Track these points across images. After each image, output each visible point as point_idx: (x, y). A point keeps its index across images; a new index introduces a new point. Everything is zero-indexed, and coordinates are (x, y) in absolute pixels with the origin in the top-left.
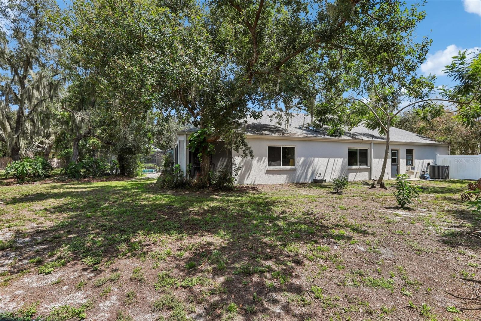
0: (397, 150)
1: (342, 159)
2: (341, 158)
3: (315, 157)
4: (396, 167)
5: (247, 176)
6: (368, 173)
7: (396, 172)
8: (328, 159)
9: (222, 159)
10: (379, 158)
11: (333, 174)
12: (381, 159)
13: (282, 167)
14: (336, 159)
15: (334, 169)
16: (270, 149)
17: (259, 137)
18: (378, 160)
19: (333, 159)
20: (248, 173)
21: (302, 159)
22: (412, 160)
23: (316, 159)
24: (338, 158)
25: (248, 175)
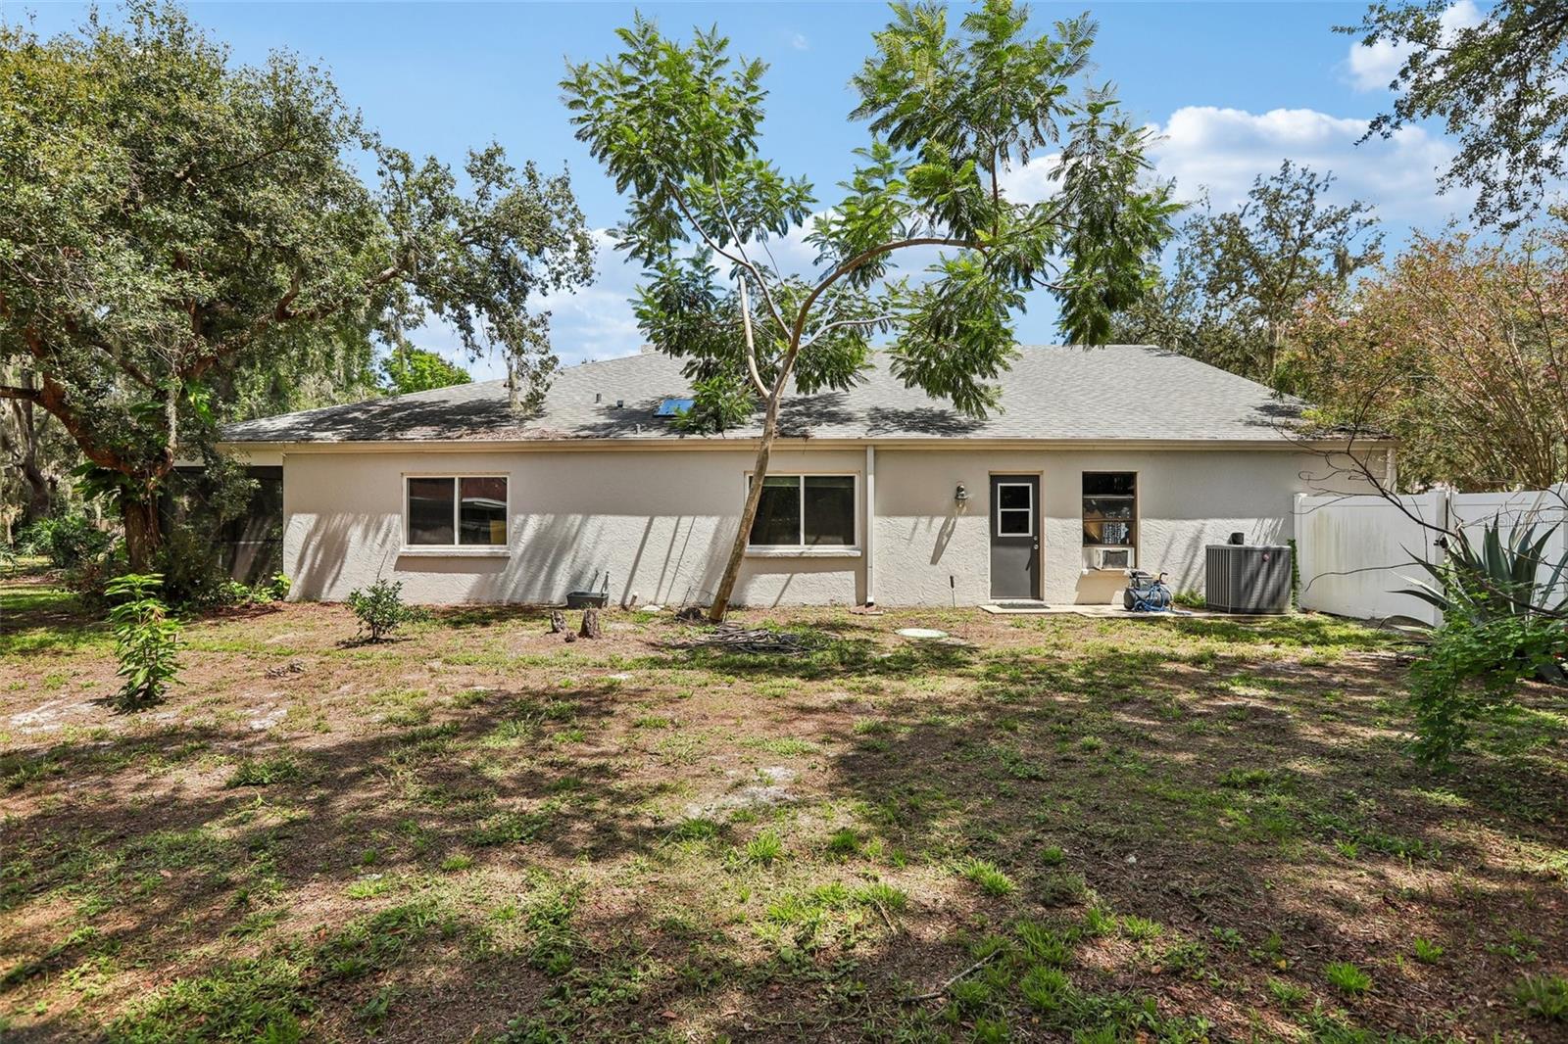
0: (1035, 479)
1: (715, 520)
2: (709, 514)
3: (589, 511)
4: (1025, 554)
5: (329, 582)
6: (851, 575)
7: (1027, 576)
8: (646, 519)
9: (254, 523)
10: (918, 514)
11: (669, 575)
12: (924, 520)
13: (457, 549)
14: (686, 521)
15: (675, 554)
16: (415, 485)
17: (372, 447)
18: (908, 522)
19: (672, 521)
20: (335, 571)
21: (534, 522)
22: (1132, 524)
23: (596, 522)
24: (694, 514)
25: (333, 575)
